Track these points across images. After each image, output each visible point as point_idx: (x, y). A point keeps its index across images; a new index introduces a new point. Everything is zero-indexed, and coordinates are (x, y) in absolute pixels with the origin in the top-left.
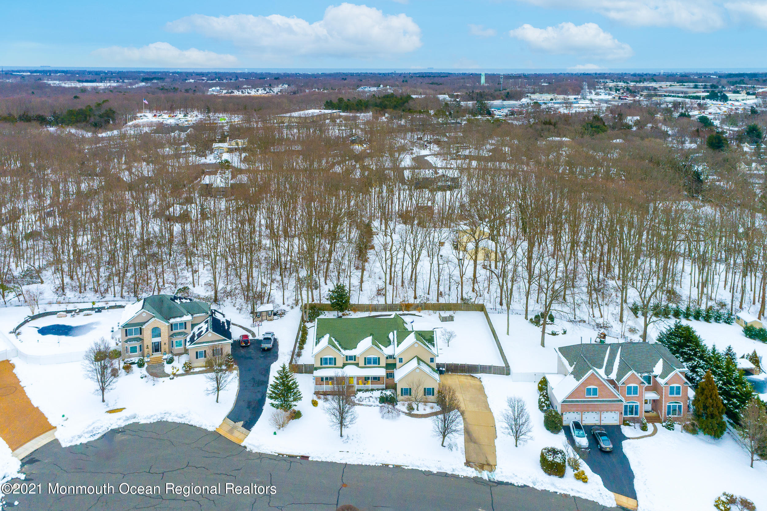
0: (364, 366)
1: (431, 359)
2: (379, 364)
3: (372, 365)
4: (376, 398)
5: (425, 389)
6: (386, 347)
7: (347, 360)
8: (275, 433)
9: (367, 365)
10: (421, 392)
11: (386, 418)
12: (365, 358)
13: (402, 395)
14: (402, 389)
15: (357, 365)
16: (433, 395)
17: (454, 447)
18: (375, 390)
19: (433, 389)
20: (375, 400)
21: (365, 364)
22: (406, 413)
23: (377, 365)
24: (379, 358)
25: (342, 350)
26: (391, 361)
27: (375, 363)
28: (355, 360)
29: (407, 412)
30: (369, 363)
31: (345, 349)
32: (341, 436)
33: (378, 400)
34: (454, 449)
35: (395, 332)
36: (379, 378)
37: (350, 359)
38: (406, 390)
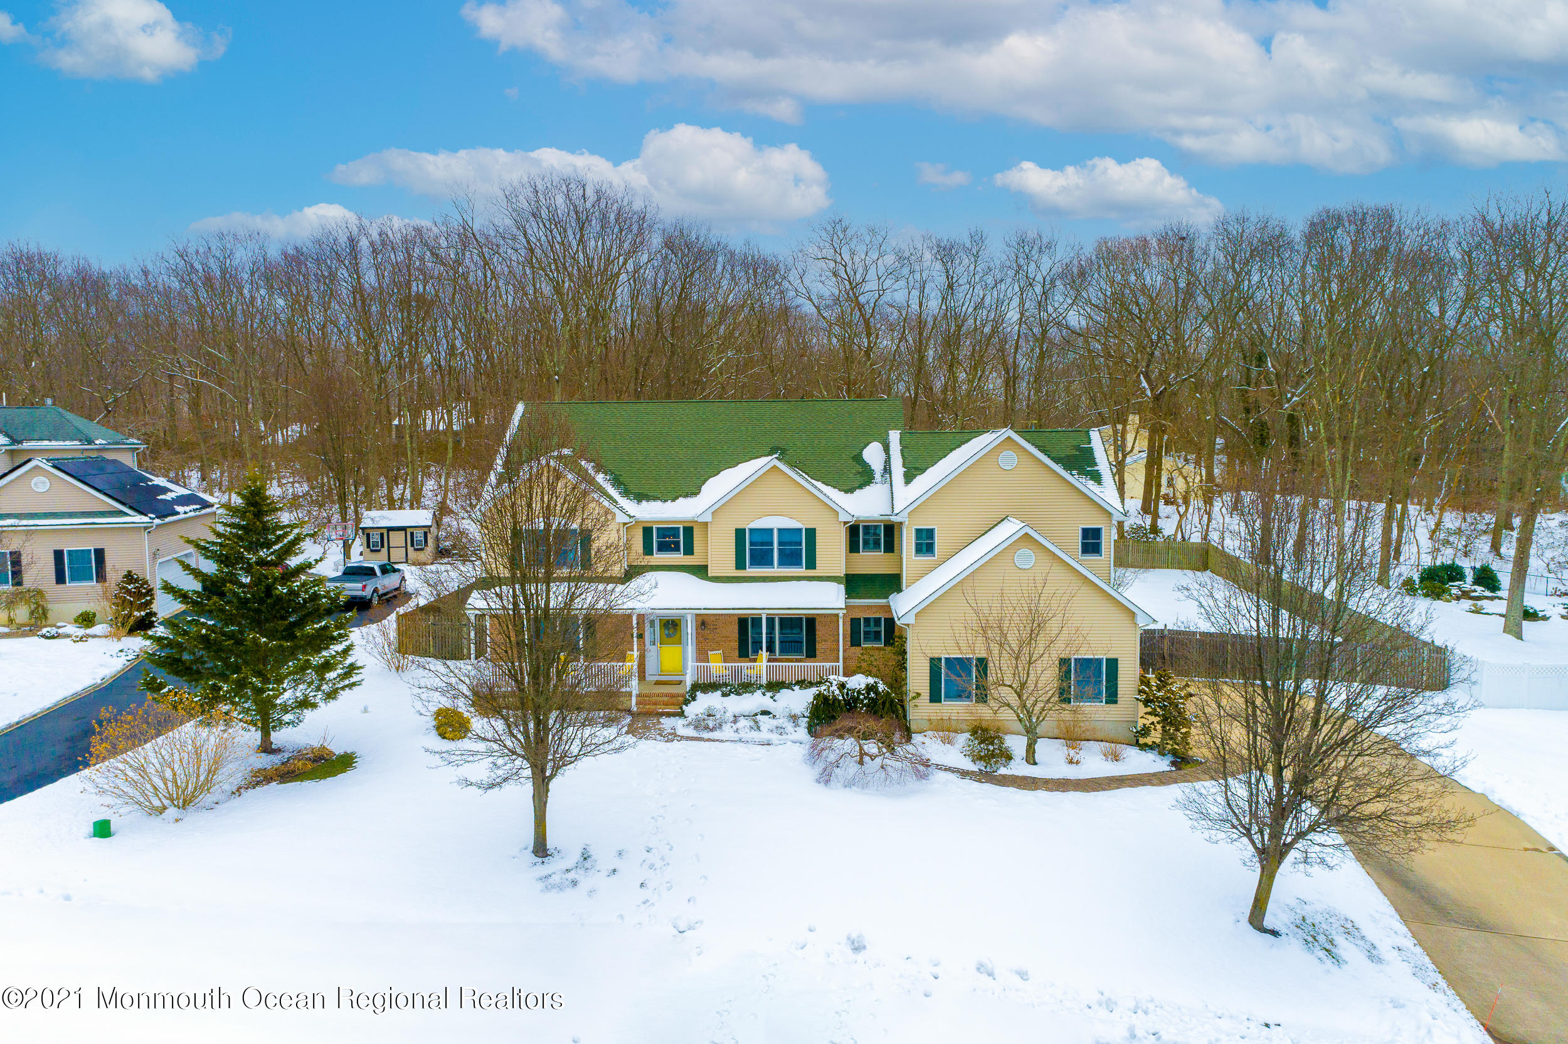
0: (734, 573)
1: (1086, 533)
2: (811, 564)
3: (776, 570)
4: (794, 718)
5: (1064, 662)
6: (850, 491)
7: (648, 550)
8: (103, 830)
9: (751, 571)
10: (1046, 677)
11: (849, 784)
12: (740, 533)
13: (935, 697)
14: (934, 663)
15: (700, 571)
16: (1112, 697)
17: (1340, 940)
18: (789, 686)
19: (1113, 664)
20: (789, 727)
21: (740, 564)
22: (964, 774)
23: (801, 571)
24: (811, 533)
25: (623, 502)
26: (872, 562)
27: (790, 557)
28: (689, 551)
29: (968, 765)
30: (762, 557)
31: (640, 497)
32: (541, 849)
33: (804, 722)
34: (1345, 947)
35: (894, 436)
36: (811, 622)
37: (664, 547)
38: (958, 665)
